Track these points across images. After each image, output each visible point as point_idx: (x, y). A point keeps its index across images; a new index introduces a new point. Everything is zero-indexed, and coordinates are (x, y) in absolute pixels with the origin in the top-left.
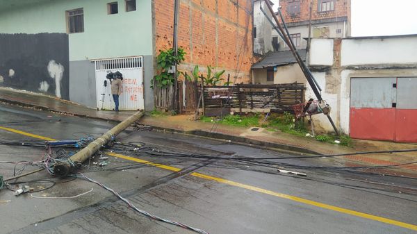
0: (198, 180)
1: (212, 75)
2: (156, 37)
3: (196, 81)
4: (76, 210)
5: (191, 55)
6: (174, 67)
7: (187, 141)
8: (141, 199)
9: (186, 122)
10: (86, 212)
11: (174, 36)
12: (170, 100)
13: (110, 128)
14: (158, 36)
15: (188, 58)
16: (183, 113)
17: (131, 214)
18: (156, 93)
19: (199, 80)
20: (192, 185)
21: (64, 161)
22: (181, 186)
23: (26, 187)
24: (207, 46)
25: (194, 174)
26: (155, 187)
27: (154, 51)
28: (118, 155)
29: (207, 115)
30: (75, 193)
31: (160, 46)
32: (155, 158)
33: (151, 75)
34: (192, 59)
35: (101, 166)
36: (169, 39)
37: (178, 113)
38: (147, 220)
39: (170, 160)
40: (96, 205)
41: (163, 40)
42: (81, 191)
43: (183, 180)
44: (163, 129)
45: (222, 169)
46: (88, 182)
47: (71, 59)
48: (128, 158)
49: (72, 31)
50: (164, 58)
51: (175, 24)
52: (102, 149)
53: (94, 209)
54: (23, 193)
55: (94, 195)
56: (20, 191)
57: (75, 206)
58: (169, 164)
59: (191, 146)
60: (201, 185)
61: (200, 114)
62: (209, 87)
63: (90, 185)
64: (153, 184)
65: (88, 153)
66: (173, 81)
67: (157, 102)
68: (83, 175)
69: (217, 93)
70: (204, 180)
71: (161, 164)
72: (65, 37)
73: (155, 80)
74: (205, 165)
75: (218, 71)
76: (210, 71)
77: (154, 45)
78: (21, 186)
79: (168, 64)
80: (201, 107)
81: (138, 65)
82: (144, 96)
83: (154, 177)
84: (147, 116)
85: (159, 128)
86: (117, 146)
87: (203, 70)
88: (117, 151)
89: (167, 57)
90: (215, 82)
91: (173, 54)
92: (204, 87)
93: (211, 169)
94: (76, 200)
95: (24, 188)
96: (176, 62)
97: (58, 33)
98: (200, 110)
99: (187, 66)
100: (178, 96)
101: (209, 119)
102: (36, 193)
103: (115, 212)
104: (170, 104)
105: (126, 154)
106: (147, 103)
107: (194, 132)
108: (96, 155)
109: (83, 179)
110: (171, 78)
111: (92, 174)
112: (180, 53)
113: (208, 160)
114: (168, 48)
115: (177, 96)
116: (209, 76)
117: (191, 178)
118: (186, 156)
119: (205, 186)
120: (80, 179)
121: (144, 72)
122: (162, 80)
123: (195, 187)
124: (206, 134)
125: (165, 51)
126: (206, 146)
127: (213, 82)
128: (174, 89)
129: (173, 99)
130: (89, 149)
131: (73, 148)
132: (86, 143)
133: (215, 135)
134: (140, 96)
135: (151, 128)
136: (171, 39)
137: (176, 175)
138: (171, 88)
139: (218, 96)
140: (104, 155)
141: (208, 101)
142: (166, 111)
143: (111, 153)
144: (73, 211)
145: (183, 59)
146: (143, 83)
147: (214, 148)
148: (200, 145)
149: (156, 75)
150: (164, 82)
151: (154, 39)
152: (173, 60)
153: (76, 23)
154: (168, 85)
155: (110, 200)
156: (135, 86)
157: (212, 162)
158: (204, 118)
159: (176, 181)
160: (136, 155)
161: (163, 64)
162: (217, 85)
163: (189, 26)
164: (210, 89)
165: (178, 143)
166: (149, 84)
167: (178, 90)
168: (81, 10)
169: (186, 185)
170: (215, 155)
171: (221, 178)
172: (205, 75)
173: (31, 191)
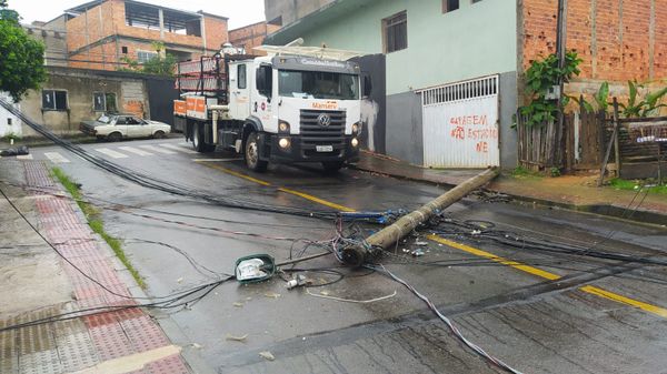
0: (596, 302)
1: (638, 99)
2: (524, 38)
3: (603, 111)
4: (365, 324)
5: (595, 63)
6: (557, 89)
7: (580, 225)
8: (475, 323)
9: (580, 190)
10: (378, 330)
11: (558, 31)
12: (549, 150)
13: (436, 196)
14: (528, 36)
15: (588, 71)
16: (574, 172)
17: (453, 346)
18: (523, 138)
19: (610, 109)
20: (582, 311)
21: (357, 243)
22: (556, 309)
23: (302, 277)
24: (630, 44)
25: (588, 289)
26: (504, 305)
27: (520, 63)
28: (444, 241)
29: (626, 175)
30: (368, 296)
31: (530, 53)
32: (510, 252)
33: (512, 107)
34: (595, 71)
35: (414, 256)
36: (549, 39)
37: (563, 172)
38: (482, 364)
39: (538, 257)
40: (396, 321)
41: (536, 42)
42: (378, 294)
43: (562, 298)
44: (532, 200)
45: (654, 286)
46: (390, 281)
47: (388, 92)
48: (461, 246)
49: (390, 49)
50: (537, 74)
51: (560, 9)
52: (419, 228)
53: (393, 327)
54: (297, 286)
55: (397, 302)
56: (293, 282)
57: (367, 317)
58: (536, 265)
59: (586, 235)
60: (602, 312)
61: (611, 174)
62: (630, 121)
63: (393, 286)
64: (501, 299)
65: (395, 234)
66: (554, 114)
67: (522, 154)
68: (383, 268)
69: (648, 132)
70: (608, 303)
71: (522, 262)
72: (381, 60)
73: (520, 115)
74: (615, 273)
75: (653, 89)
76: (634, 92)
77: (519, 53)
78: (295, 275)
79: (546, 84)
80: (612, 159)
81: (491, 90)
82: (500, 143)
83: (505, 285)
84: (504, 177)
85: (525, 199)
86: (445, 225)
87: (619, 91)
88: (442, 233)
89: (545, 71)
90: (646, 111)
91: (555, 64)
92: (620, 121)
93: (628, 283)
94: (367, 307)
95: (298, 278)
96: (562, 79)
97: (371, 56)
98: (610, 167)
99: (584, 85)
100: (564, 140)
101: (628, 184)
102: (315, 289)
103: (427, 339)
104: (548, 156)
105: (458, 240)
106: (505, 156)
107: (595, 209)
108: (408, 237)
109: (384, 274)
110: (551, 108)
111: (398, 267)
112: (570, 62)
113: (621, 264)
114: (547, 54)
115: (563, 142)
116: (632, 101)
117: (582, 297)
118: (574, 252)
119: (611, 315)
120: (380, 273)
121: (500, 101)
122: (534, 113)
123: (588, 316)
124: (621, 213)
125: (541, 60)
126: (619, 235)
127: (641, 112)
128: (557, 129)
129: (555, 148)
130: (397, 227)
131: (375, 223)
132: (395, 218)
133: (639, 216)
134: (493, 144)
135: (510, 198)
136: (552, 39)
137: (550, 286)
138: (551, 126)
139: (651, 138)
140: (422, 239)
141: (628, 147)
142: (540, 169)
143: (434, 236)
144: (359, 325)
145: (577, 72)
146: (498, 121)
147: (637, 240)
148: (605, 232)
149: (522, 104)
150: (538, 117)
151: (519, 42)
152: (555, 75)
153: (396, 36)
154: (544, 122)
155: (420, 316)
156: (484, 127)
157: (630, 269)
158: (619, 181)
159: (548, 297)
160: (475, 242)
161: (537, 85)
162: (650, 115)
163: (591, 10)
164: (632, 125)
165: (561, 227)
166: (508, 122)
167: (564, 130)
168: (402, 15)
169: (570, 309)
170: (640, 254)
171: (651, 303)
172: (624, 99)
173: (309, 285)
